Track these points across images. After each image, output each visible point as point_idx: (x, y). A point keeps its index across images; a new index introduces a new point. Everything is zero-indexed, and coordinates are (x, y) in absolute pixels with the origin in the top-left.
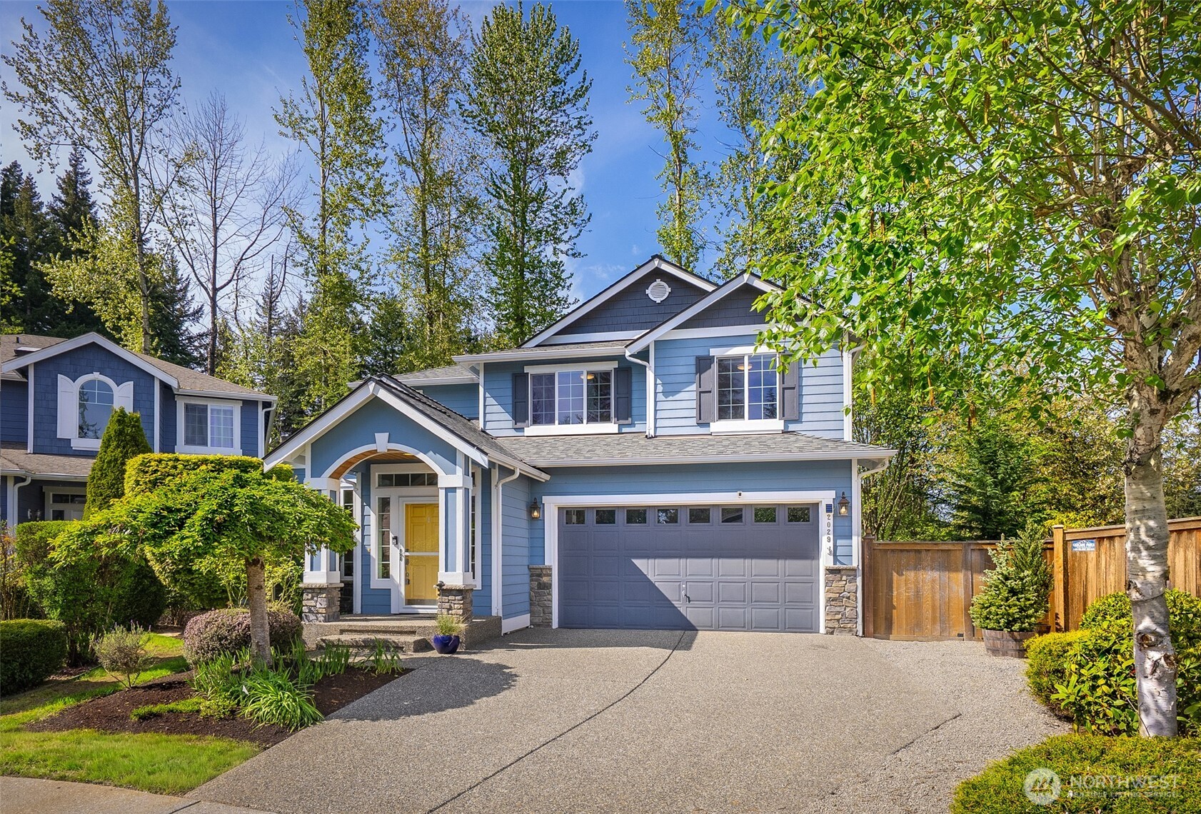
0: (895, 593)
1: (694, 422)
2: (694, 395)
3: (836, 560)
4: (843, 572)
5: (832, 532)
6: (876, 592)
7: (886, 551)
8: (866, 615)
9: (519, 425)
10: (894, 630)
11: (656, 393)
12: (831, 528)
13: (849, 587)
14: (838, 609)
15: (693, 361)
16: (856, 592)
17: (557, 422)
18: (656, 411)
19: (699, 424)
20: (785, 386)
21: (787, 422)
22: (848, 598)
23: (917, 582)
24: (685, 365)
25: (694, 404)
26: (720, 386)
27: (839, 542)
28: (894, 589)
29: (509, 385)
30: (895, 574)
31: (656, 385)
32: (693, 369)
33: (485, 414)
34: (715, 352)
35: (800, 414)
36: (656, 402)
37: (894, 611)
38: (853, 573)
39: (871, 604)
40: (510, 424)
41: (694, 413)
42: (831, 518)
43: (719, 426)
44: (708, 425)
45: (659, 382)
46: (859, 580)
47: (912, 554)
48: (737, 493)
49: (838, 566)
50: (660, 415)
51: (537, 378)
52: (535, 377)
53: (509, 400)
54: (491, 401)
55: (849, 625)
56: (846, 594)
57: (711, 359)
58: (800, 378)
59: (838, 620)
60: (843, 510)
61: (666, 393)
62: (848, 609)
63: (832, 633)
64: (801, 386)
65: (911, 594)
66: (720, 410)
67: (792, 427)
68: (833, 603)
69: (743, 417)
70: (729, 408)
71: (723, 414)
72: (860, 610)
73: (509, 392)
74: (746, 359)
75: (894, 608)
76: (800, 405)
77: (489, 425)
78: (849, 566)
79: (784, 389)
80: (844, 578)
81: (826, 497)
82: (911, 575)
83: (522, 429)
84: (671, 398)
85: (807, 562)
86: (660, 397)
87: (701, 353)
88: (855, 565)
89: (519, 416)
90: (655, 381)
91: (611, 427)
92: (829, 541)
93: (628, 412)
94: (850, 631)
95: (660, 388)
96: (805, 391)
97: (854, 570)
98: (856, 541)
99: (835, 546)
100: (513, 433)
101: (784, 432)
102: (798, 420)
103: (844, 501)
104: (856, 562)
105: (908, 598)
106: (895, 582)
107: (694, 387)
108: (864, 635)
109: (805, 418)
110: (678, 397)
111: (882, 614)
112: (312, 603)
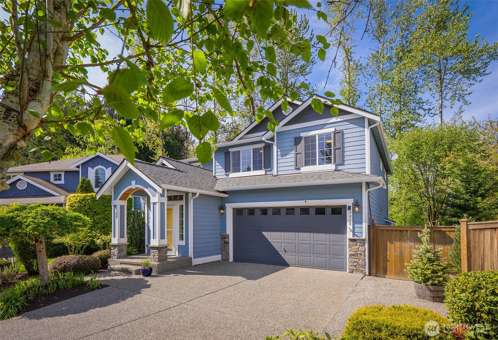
0: (388, 253)
1: (293, 168)
2: (293, 155)
3: (354, 234)
4: (358, 241)
5: (352, 220)
6: (377, 252)
7: (383, 230)
8: (372, 264)
9: (227, 173)
10: (388, 273)
11: (277, 156)
12: (352, 218)
13: (361, 249)
14: (355, 260)
15: (293, 140)
16: (365, 252)
17: (241, 171)
18: (277, 164)
19: (296, 169)
20: (335, 148)
21: (337, 165)
22: (361, 254)
23: (401, 248)
24: (290, 141)
25: (294, 159)
26: (305, 150)
27: (356, 226)
28: (388, 251)
29: (223, 157)
30: (388, 243)
31: (277, 152)
32: (293, 143)
33: (215, 169)
34: (303, 135)
35: (343, 161)
36: (277, 160)
37: (388, 263)
38: (363, 241)
39: (374, 258)
40: (224, 173)
41: (294, 164)
42: (352, 213)
43: (305, 169)
44: (299, 169)
45: (279, 150)
46: (367, 245)
47: (398, 233)
48: (304, 201)
49: (356, 238)
50: (279, 165)
51: (234, 153)
52: (233, 152)
53: (224, 163)
54: (217, 164)
55: (361, 269)
56: (359, 252)
57: (300, 138)
58: (343, 143)
59: (355, 266)
60: (357, 209)
61: (282, 155)
62: (360, 260)
63: (352, 272)
64: (343, 147)
65: (398, 254)
66: (306, 162)
67: (339, 168)
68: (352, 257)
69: (315, 164)
70: (309, 161)
71: (307, 163)
72: (367, 261)
73: (224, 160)
74: (317, 136)
75: (389, 261)
76: (343, 156)
77: (217, 174)
78: (361, 238)
79: (335, 149)
80: (358, 244)
81: (349, 202)
82: (398, 244)
83: (228, 175)
84: (284, 157)
85: (341, 236)
86: (280, 157)
87: (296, 135)
88: (364, 237)
89: (227, 170)
90: (277, 150)
91: (262, 172)
92: (350, 225)
93: (268, 165)
94: (362, 272)
95: (279, 153)
96: (346, 149)
97: (364, 240)
98: (365, 226)
99: (354, 228)
100: (225, 177)
101: (335, 170)
102: (343, 164)
103: (358, 204)
104: (365, 235)
105: (396, 256)
106: (388, 247)
107: (294, 152)
108: (370, 274)
109: (346, 163)
110: (287, 157)
111: (381, 264)
112: (113, 251)
